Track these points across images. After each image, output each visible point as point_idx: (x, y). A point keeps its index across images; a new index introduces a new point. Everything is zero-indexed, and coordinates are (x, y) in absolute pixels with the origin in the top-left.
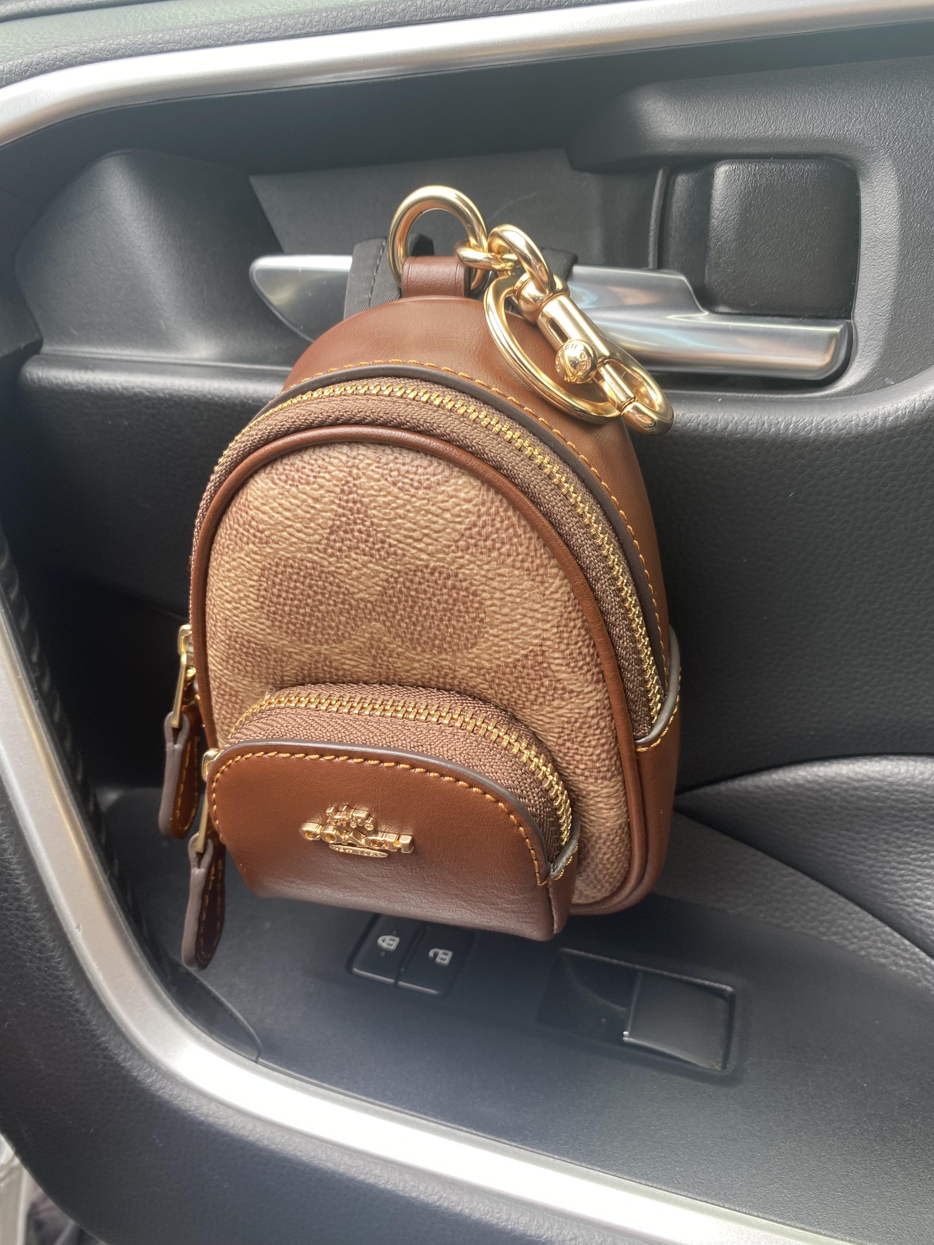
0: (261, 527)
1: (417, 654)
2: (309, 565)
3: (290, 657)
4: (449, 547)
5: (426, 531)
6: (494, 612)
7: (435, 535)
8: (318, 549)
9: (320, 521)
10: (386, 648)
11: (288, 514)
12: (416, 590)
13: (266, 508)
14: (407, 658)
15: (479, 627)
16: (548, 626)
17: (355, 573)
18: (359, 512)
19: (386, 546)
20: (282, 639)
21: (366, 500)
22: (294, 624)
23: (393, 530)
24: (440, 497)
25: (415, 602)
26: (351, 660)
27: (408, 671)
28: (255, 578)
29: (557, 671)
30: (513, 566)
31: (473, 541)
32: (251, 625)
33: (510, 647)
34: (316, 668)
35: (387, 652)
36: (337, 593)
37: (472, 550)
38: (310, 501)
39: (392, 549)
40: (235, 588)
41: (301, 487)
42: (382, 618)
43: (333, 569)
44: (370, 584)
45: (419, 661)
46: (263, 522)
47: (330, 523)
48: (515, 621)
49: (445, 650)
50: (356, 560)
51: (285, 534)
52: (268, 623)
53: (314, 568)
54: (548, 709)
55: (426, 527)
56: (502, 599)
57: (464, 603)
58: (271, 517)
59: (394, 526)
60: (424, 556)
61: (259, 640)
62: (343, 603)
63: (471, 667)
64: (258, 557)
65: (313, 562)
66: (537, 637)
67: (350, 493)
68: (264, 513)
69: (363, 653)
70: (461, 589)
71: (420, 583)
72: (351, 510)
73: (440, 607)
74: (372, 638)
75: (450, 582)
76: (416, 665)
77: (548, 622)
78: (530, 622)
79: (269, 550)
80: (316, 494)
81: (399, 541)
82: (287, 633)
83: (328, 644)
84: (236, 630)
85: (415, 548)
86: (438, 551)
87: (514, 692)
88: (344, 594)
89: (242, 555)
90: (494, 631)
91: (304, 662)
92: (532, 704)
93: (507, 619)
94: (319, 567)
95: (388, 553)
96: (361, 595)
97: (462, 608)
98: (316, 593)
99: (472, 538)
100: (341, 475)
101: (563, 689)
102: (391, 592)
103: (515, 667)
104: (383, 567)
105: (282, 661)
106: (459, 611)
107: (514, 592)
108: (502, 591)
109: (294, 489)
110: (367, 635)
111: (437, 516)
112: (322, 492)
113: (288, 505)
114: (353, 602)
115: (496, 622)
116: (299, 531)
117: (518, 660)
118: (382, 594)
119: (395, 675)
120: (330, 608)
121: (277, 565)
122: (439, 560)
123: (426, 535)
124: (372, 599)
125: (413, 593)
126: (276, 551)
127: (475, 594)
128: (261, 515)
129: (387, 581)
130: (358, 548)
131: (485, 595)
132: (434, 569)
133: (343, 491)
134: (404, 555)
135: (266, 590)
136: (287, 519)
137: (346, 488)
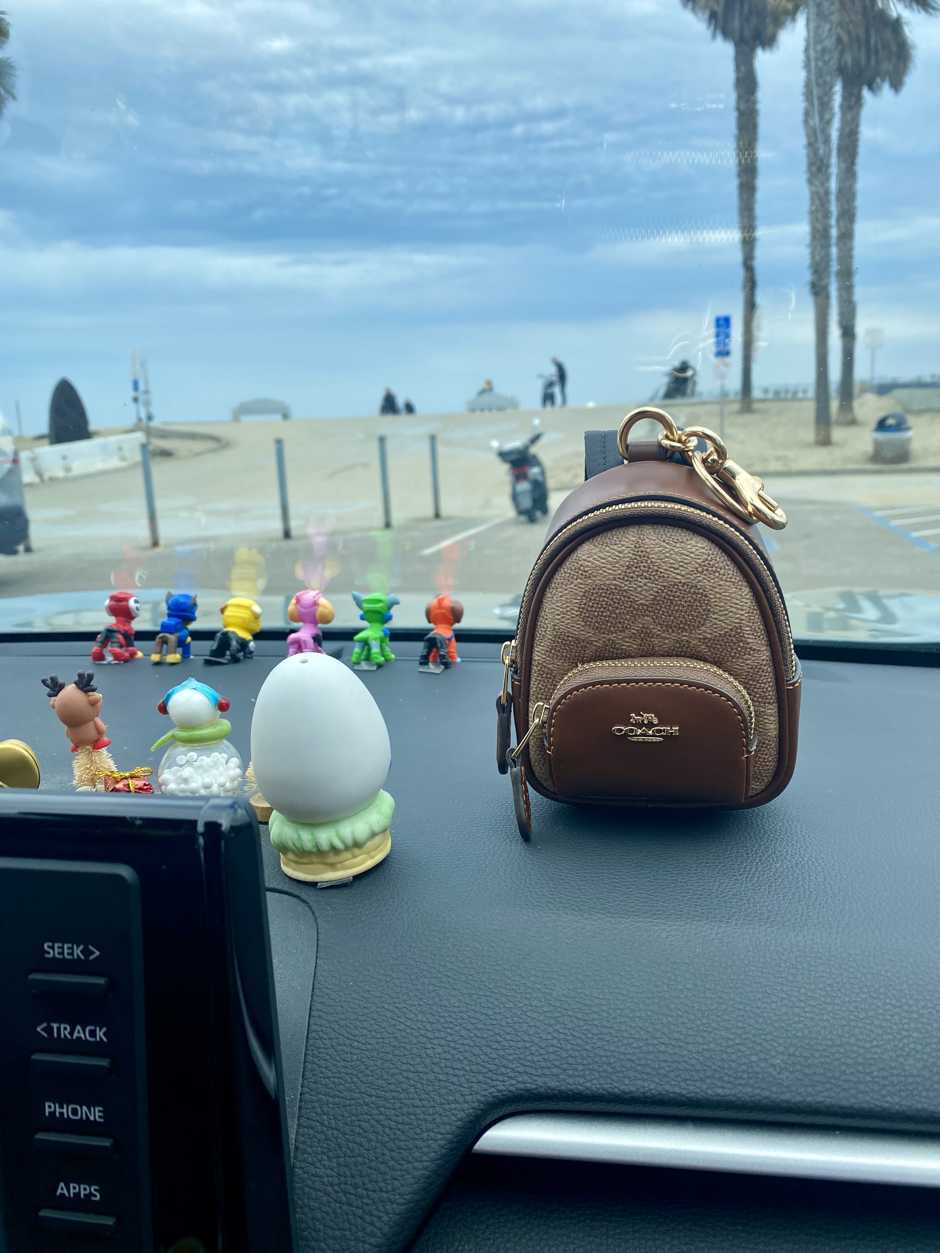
0: (586, 569)
1: (669, 634)
2: (613, 587)
3: (592, 644)
4: (693, 571)
5: (681, 564)
6: (716, 605)
7: (685, 566)
8: (619, 578)
9: (622, 563)
10: (651, 632)
11: (604, 561)
12: (674, 596)
13: (591, 559)
14: (662, 637)
15: (707, 614)
16: (743, 613)
17: (639, 589)
18: (644, 556)
19: (659, 573)
20: (589, 633)
21: (648, 550)
22: (598, 623)
23: (663, 564)
24: (689, 546)
25: (672, 603)
26: (628, 642)
27: (661, 646)
28: (579, 598)
29: (748, 638)
30: (726, 581)
31: (705, 568)
32: (572, 626)
33: (723, 624)
34: (606, 649)
35: (651, 635)
36: (627, 601)
37: (705, 572)
38: (617, 553)
39: (662, 574)
40: (565, 606)
41: (611, 546)
42: (652, 614)
43: (626, 588)
44: (647, 595)
45: (669, 638)
46: (588, 566)
47: (627, 563)
48: (727, 610)
49: (686, 630)
50: (640, 582)
51: (601, 572)
52: (583, 624)
53: (616, 589)
54: (741, 661)
55: (681, 562)
56: (720, 598)
57: (699, 601)
58: (593, 563)
59: (663, 562)
60: (679, 577)
61: (575, 635)
62: (630, 607)
63: (700, 639)
64: (583, 586)
65: (616, 585)
66: (737, 618)
67: (640, 547)
68: (589, 562)
69: (636, 637)
70: (698, 594)
71: (676, 592)
72: (640, 556)
73: (686, 605)
74: (644, 627)
75: (692, 590)
76: (667, 641)
77: (743, 610)
78: (734, 610)
79: (590, 581)
80: (620, 549)
81: (666, 570)
82: (593, 628)
83: (616, 633)
84: (561, 630)
85: (674, 573)
86: (687, 574)
87: (723, 652)
88: (631, 602)
89: (572, 586)
90: (715, 616)
91: (599, 647)
92: (733, 658)
93: (722, 609)
94: (619, 588)
95: (659, 577)
96: (642, 602)
97: (698, 604)
98: (614, 603)
99: (705, 566)
100: (634, 539)
101: (750, 648)
102: (659, 598)
103: (725, 636)
104: (656, 584)
105: (586, 647)
106: (697, 606)
107: (727, 594)
108: (720, 594)
109: (607, 548)
110: (640, 626)
111: (687, 556)
112: (624, 548)
113: (604, 556)
114: (636, 606)
115: (717, 611)
116: (609, 569)
117: (727, 632)
118: (653, 600)
119: (652, 649)
120: (622, 611)
121: (594, 588)
122: (688, 578)
123: (681, 566)
124: (647, 603)
125: (671, 598)
126: (594, 581)
127: (706, 596)
128: (587, 563)
129: (657, 592)
130: (642, 575)
131: (711, 596)
132: (684, 583)
133: (635, 547)
134: (668, 577)
135: (585, 604)
136: (603, 563)
137: (637, 545)
